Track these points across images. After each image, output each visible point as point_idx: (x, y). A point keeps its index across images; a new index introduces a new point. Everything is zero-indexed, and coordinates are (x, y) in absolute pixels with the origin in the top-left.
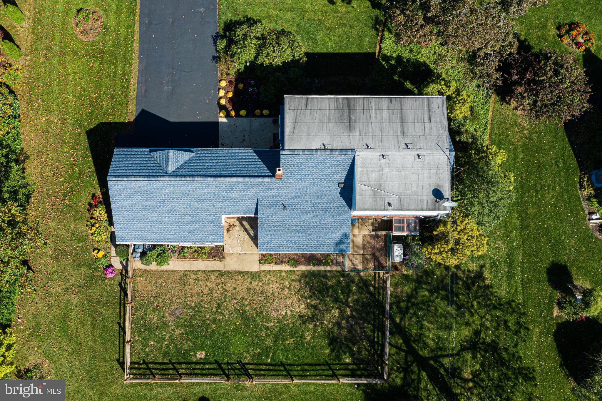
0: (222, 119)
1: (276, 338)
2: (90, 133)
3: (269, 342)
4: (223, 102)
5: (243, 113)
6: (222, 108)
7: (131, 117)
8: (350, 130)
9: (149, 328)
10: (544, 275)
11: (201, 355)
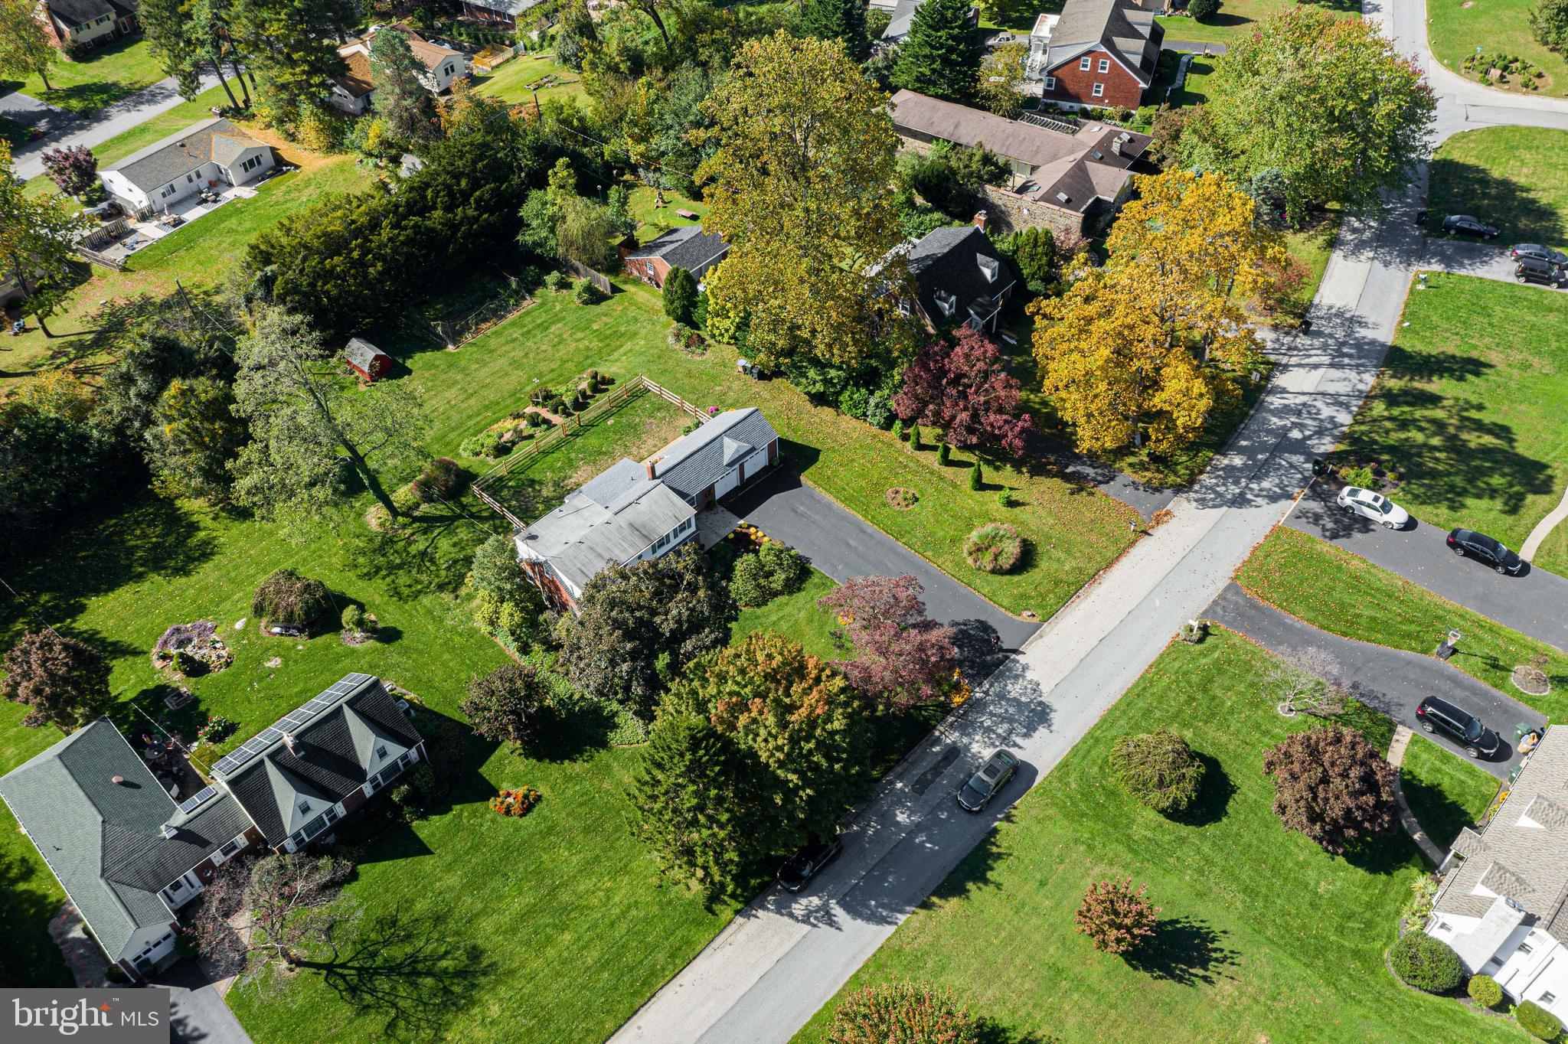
0: (741, 522)
1: (570, 460)
2: (817, 452)
3: (573, 456)
4: (753, 530)
5: (732, 536)
6: (749, 526)
7: (802, 478)
8: (631, 525)
9: (659, 409)
10: (400, 628)
11: (610, 422)
